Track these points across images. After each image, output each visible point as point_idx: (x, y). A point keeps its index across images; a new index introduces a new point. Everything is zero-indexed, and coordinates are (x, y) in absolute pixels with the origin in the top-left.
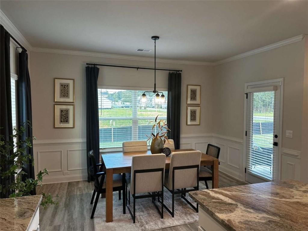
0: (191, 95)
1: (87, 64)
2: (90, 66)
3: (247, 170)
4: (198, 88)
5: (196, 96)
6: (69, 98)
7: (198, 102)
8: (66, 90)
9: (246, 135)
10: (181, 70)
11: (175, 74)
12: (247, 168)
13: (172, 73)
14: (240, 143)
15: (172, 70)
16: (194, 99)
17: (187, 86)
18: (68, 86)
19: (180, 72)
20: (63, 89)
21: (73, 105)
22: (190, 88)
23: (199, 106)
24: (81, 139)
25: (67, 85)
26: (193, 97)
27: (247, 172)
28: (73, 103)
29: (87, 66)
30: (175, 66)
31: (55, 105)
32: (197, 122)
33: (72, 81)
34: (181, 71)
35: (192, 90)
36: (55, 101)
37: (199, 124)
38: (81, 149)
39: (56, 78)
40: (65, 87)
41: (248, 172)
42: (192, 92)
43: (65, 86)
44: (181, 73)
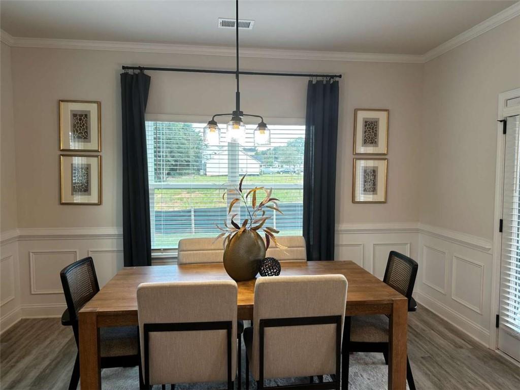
0: (365, 132)
1: (124, 68)
2: (130, 72)
3: (501, 322)
4: (382, 117)
5: (376, 135)
6: (90, 142)
7: (381, 148)
8: (83, 125)
9: (501, 230)
10: (338, 75)
11: (325, 86)
12: (501, 317)
13: (318, 82)
14: (484, 249)
15: (317, 76)
16: (372, 143)
17: (356, 111)
18: (88, 117)
19: (337, 79)
20: (78, 123)
21: (97, 156)
22: (362, 116)
23: (385, 159)
24: (115, 227)
25: (86, 115)
26: (371, 137)
27: (500, 326)
28: (97, 151)
29: (123, 71)
30: (325, 64)
31: (61, 157)
32: (380, 197)
33: (95, 105)
34: (340, 76)
35: (366, 122)
36: (61, 149)
37: (383, 200)
38: (115, 249)
39: (62, 101)
40: (80, 120)
41: (504, 328)
42: (366, 126)
43: (81, 116)
44: (338, 82)
